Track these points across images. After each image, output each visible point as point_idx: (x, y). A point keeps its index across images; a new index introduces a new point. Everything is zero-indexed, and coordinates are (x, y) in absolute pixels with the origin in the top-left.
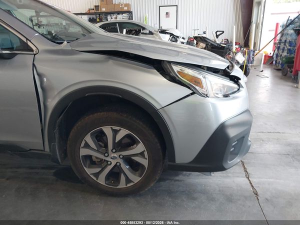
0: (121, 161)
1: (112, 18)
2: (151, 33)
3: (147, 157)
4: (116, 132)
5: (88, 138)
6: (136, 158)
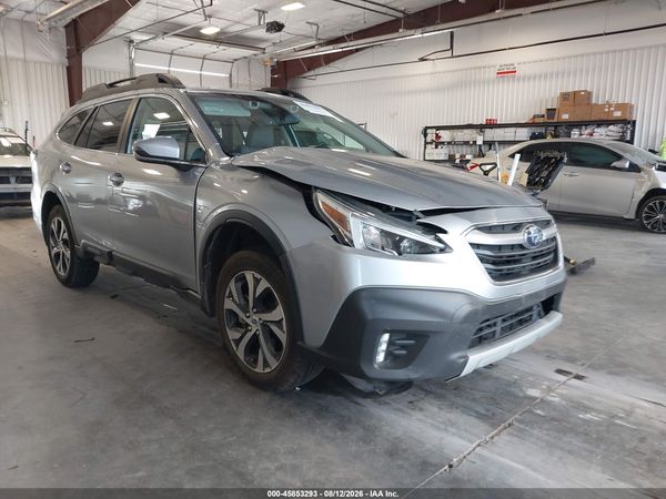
1: (581, 135)
2: (634, 168)
3: (285, 329)
4: (257, 281)
5: (232, 286)
6: (275, 329)
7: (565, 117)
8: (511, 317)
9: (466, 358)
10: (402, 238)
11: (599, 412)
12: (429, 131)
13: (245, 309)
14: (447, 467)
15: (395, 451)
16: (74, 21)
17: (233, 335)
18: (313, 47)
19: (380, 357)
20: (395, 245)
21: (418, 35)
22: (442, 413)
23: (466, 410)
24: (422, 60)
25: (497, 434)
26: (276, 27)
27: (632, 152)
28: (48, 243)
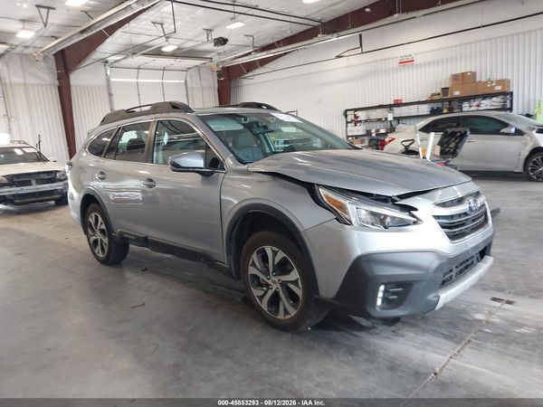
0: (273, 290)
1: (471, 107)
2: (519, 133)
3: (300, 286)
4: (275, 253)
5: (255, 257)
6: (292, 287)
7: (457, 93)
8: (461, 264)
9: (439, 297)
10: (386, 216)
11: (529, 326)
12: (348, 113)
13: (266, 273)
14: (433, 375)
15: (393, 366)
16: (63, 50)
17: (257, 292)
18: (250, 53)
19: (379, 302)
20: (381, 221)
21: (334, 38)
22: (419, 337)
23: (435, 333)
24: (339, 57)
25: (462, 349)
26: (222, 41)
27: (514, 119)
28: (86, 233)
